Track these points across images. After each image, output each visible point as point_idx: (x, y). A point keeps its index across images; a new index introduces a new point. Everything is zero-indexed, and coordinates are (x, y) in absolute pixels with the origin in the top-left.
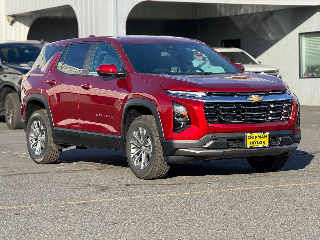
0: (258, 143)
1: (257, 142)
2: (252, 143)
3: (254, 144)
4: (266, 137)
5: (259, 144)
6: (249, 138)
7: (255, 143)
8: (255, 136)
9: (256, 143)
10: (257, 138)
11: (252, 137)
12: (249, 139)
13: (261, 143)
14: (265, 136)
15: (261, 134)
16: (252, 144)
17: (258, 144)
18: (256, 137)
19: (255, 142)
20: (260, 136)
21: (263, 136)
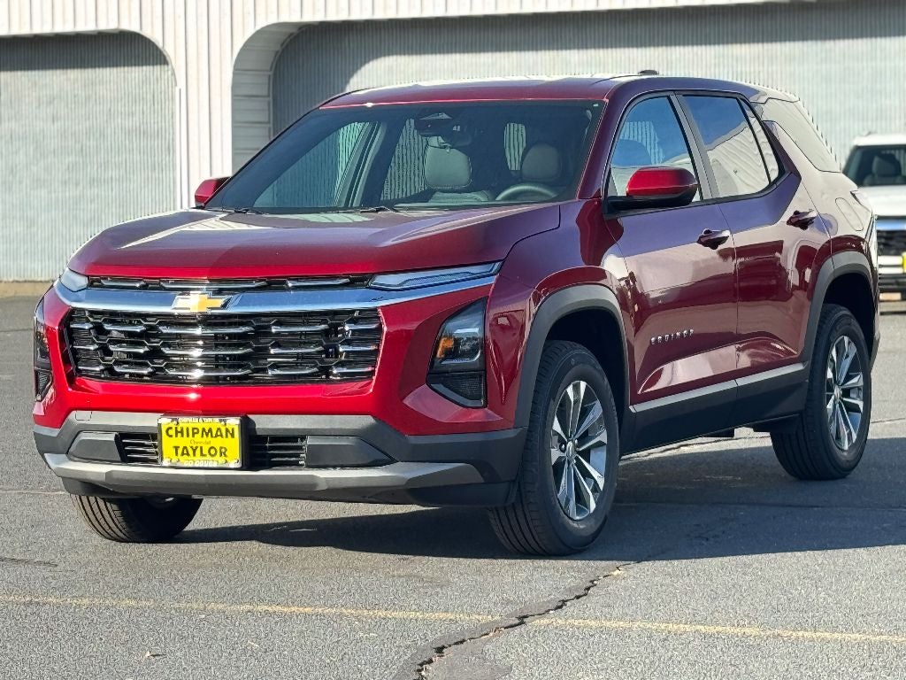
0: (205, 452)
1: (201, 448)
3: (188, 454)
4: (233, 435)
5: (208, 457)
6: (171, 432)
7: (191, 452)
8: (193, 429)
9: (198, 451)
10: (198, 436)
11: (182, 432)
12: (171, 436)
13: (213, 452)
14: (227, 430)
15: (213, 423)
16: (183, 454)
17: (202, 454)
18: (195, 431)
19: (194, 451)
20: (210, 430)
21: (219, 429)
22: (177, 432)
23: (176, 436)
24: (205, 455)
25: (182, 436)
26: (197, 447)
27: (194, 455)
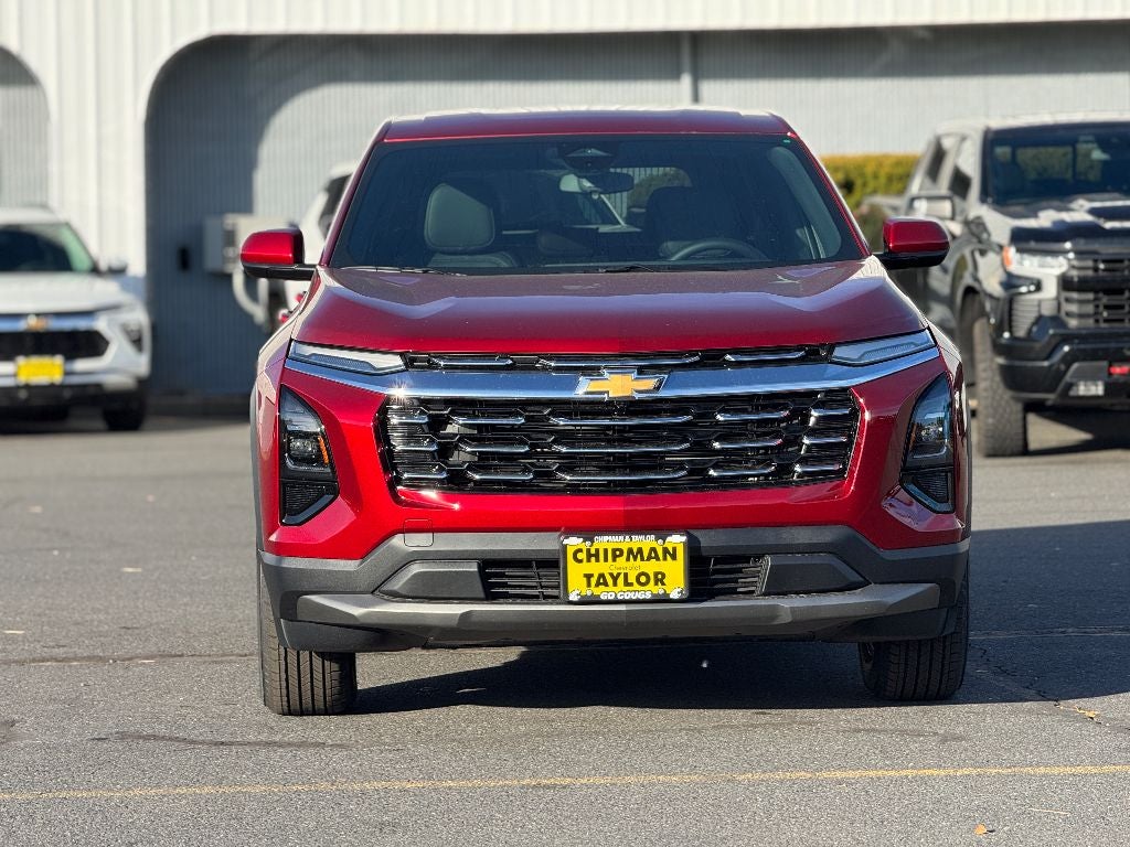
0: (632, 579)
1: (626, 575)
2: (593, 581)
4: (674, 557)
13: (643, 579)
17: (627, 584)
19: (615, 579)
22: (589, 556)
23: (589, 561)
24: (631, 584)
25: (597, 560)
26: (619, 574)
27: (615, 584)
